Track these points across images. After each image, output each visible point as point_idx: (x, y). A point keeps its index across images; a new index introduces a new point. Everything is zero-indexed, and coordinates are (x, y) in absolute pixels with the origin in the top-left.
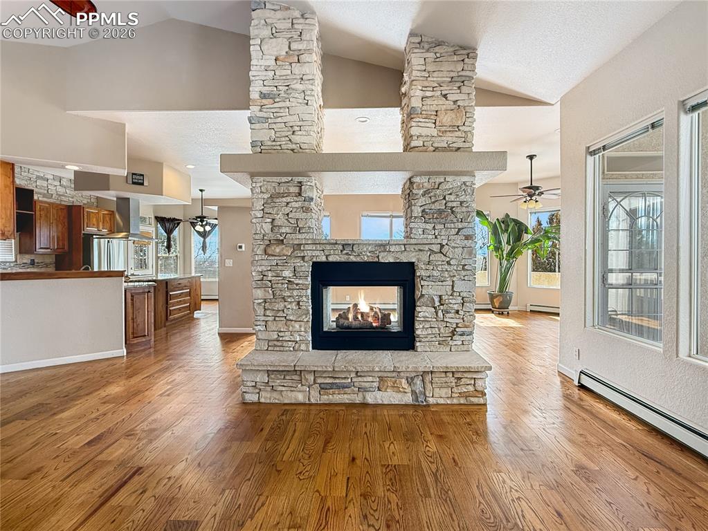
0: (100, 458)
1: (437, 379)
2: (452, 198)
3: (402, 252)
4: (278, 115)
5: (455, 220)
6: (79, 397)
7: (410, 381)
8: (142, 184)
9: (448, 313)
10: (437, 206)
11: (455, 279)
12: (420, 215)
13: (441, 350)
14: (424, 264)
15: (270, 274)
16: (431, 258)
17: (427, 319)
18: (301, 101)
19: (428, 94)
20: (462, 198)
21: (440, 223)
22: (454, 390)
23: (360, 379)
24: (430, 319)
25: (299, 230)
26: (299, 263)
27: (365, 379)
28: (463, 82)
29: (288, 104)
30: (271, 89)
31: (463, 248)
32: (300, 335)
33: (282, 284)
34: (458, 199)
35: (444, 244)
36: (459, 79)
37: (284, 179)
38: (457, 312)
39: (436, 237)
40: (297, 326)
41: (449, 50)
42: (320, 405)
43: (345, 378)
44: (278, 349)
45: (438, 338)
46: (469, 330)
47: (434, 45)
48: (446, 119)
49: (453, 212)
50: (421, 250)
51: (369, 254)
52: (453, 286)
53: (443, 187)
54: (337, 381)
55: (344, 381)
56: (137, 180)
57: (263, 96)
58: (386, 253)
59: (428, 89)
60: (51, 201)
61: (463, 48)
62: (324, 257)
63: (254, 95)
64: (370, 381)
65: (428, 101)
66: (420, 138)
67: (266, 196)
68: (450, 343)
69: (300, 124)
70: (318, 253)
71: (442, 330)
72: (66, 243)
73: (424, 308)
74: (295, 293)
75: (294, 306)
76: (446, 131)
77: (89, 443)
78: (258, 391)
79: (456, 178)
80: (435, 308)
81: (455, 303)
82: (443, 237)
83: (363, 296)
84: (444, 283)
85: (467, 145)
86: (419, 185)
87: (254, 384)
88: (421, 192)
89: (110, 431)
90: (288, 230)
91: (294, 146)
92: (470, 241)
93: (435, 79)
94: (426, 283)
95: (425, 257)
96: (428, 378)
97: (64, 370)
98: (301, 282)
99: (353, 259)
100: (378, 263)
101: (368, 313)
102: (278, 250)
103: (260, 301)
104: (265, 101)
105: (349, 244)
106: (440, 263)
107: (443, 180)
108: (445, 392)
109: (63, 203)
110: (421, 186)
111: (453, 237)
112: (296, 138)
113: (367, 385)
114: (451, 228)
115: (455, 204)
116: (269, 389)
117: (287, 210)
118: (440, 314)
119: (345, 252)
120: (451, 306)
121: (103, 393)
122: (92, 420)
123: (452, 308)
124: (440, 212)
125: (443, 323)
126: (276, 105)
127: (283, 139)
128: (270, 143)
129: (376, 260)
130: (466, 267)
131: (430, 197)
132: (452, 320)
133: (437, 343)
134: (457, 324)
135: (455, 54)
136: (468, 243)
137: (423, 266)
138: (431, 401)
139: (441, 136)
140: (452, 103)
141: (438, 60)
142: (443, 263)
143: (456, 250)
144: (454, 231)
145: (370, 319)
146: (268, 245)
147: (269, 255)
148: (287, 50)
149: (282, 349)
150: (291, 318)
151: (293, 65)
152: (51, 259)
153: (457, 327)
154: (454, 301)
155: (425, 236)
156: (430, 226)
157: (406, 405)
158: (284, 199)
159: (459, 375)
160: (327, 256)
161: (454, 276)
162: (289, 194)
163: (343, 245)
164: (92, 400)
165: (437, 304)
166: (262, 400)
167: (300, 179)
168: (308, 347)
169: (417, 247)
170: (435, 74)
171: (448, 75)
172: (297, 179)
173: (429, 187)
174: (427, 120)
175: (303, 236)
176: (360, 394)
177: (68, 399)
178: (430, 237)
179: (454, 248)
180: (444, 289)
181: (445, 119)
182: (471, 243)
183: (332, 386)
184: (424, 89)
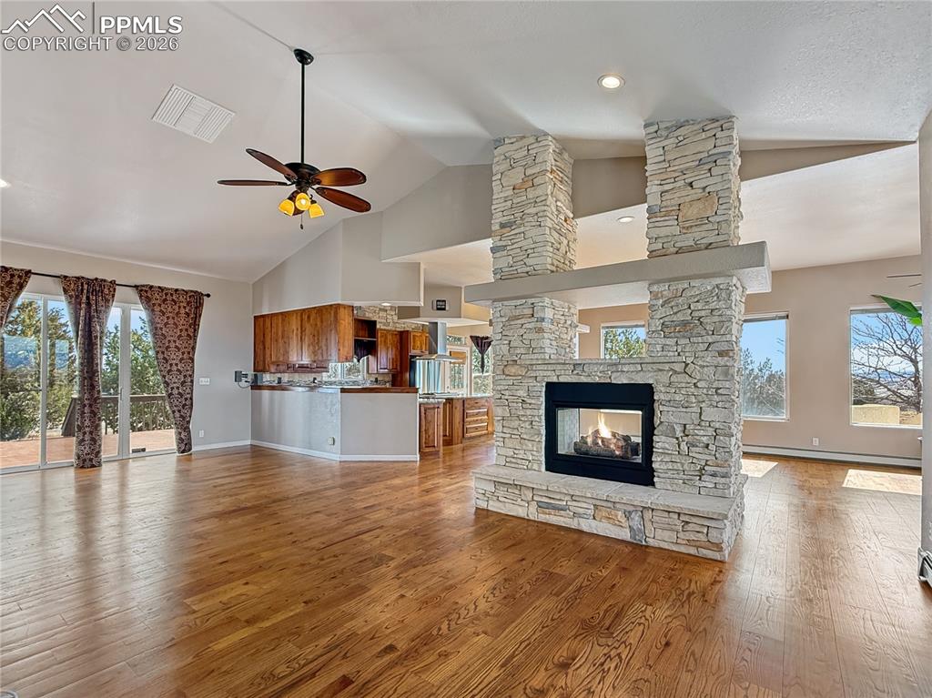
0: (367, 516)
1: (657, 518)
2: (700, 306)
3: (637, 372)
4: (515, 241)
5: (703, 333)
6: (374, 482)
7: (628, 515)
8: (444, 309)
9: (693, 446)
10: (680, 317)
11: (703, 405)
12: (660, 328)
13: (686, 490)
14: (663, 386)
15: (507, 393)
16: (672, 379)
17: (666, 451)
18: (534, 224)
19: (667, 187)
20: (713, 306)
21: (684, 337)
22: (680, 535)
23: (575, 504)
24: (670, 452)
25: (531, 349)
26: (532, 383)
27: (579, 504)
28: (715, 162)
29: (522, 229)
30: (509, 217)
31: (716, 367)
32: (532, 455)
33: (517, 403)
34: (707, 307)
35: (688, 362)
36: (709, 159)
37: (519, 302)
38: (707, 446)
39: (679, 355)
40: (530, 444)
41: (695, 128)
42: (538, 522)
43: (560, 500)
44: (513, 465)
45: (681, 475)
46: (724, 470)
47: (674, 128)
48: (692, 212)
49: (701, 323)
50: (661, 370)
51: (600, 375)
52: (701, 414)
53: (687, 293)
54: (552, 501)
55: (560, 503)
56: (441, 307)
57: (503, 226)
58: (619, 374)
59: (668, 181)
60: (389, 328)
61: (714, 120)
62: (555, 377)
63: (496, 227)
64: (585, 507)
65: (667, 196)
66: (659, 240)
67: (504, 320)
68: (697, 483)
69: (533, 246)
70: (549, 373)
71: (686, 467)
72: (399, 364)
73: (663, 438)
74: (528, 412)
75: (527, 425)
76: (691, 226)
77: (365, 508)
78: (486, 499)
79: (704, 281)
80: (677, 439)
81: (704, 436)
82: (687, 354)
83: (603, 420)
84: (688, 410)
85: (721, 238)
86: (657, 294)
87: (483, 492)
88: (661, 301)
89: (379, 504)
90: (523, 351)
91: (528, 269)
92: (726, 358)
93: (676, 168)
94: (665, 409)
95: (664, 378)
96: (648, 515)
97: (375, 464)
98: (533, 402)
99: (584, 379)
100: (610, 384)
101: (610, 439)
102: (513, 370)
103: (499, 418)
104: (504, 230)
105: (580, 364)
106: (684, 385)
107: (686, 286)
108: (667, 535)
109: (398, 329)
110: (660, 295)
111: (701, 354)
112: (529, 261)
113: (581, 511)
114: (698, 343)
115: (703, 313)
116: (495, 498)
117: (522, 331)
118: (684, 447)
119: (575, 372)
120: (698, 438)
121: (389, 482)
122: (373, 496)
123: (700, 442)
124: (685, 324)
125: (687, 458)
126: (513, 232)
127: (519, 263)
128: (507, 269)
129: (609, 381)
130: (719, 391)
131: (672, 307)
132: (700, 456)
133: (681, 481)
134: (707, 461)
135: (704, 131)
136: (722, 361)
137: (662, 389)
138: (651, 542)
139: (684, 234)
140: (701, 191)
141: (681, 144)
142: (688, 385)
143: (706, 369)
144: (702, 347)
145: (612, 446)
146: (506, 366)
147: (507, 375)
148: (523, 176)
149: (517, 466)
150: (525, 436)
151: (528, 190)
152: (389, 378)
153: (706, 464)
154: (702, 433)
155: (664, 353)
156: (671, 342)
157: (623, 541)
158: (519, 322)
159: (686, 518)
160: (558, 376)
161: (704, 401)
162: (523, 316)
163: (574, 365)
164: (382, 485)
165: (679, 434)
166: (489, 508)
167: (533, 300)
168: (540, 467)
169: (655, 367)
170: (677, 162)
171: (695, 159)
172: (530, 301)
173: (670, 295)
174: (667, 218)
175: (536, 356)
176: (576, 519)
177: (369, 481)
178: (672, 354)
179: (702, 367)
180: (690, 417)
181: (690, 212)
182: (727, 361)
183: (549, 506)
184: (663, 182)
